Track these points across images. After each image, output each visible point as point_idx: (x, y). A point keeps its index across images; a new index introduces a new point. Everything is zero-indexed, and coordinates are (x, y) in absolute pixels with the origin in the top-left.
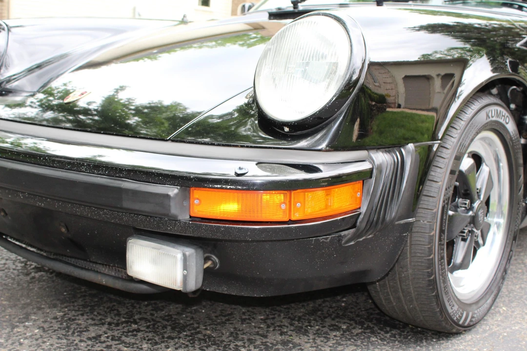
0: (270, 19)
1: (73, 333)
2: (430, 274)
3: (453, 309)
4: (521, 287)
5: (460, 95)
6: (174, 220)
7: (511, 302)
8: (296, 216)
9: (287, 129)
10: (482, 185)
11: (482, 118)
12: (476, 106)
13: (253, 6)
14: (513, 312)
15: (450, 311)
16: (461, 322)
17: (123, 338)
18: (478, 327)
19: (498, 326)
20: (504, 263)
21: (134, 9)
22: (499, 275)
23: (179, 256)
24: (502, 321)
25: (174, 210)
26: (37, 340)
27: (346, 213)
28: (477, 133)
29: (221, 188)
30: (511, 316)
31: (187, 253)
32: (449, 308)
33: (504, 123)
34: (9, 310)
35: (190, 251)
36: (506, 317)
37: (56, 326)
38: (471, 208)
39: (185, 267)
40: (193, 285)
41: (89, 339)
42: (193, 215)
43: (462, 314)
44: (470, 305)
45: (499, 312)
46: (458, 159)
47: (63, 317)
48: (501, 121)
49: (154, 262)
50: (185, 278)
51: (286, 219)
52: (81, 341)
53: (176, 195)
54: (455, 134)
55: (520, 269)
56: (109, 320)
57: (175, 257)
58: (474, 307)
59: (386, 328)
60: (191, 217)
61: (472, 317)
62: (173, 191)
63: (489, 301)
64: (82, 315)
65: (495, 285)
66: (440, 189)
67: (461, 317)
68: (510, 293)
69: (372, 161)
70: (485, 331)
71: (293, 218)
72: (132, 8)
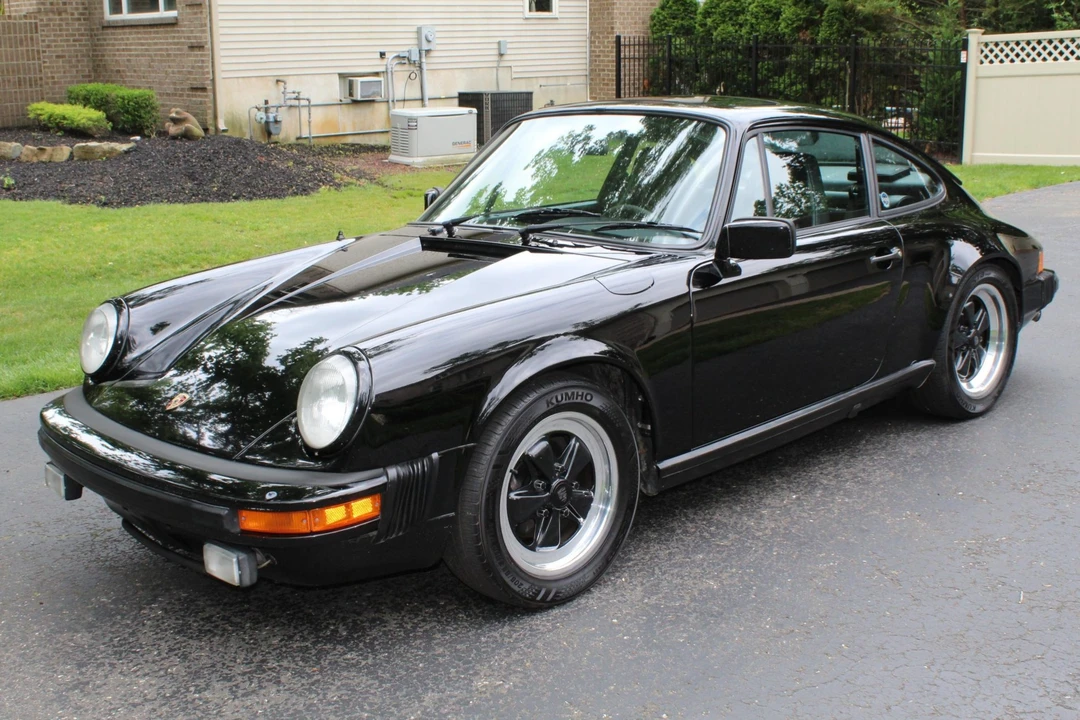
1: (191, 614)
3: (521, 588)
6: (228, 532)
8: (316, 529)
12: (531, 397)
14: (630, 583)
15: (516, 589)
16: (539, 598)
17: (233, 618)
19: (598, 598)
23: (235, 560)
24: (607, 594)
25: (227, 526)
26: (158, 621)
27: (364, 521)
28: (536, 422)
29: (256, 511)
30: (624, 587)
31: (240, 558)
32: (514, 587)
34: (141, 592)
35: (243, 556)
36: (616, 590)
37: (177, 607)
38: (547, 488)
39: (240, 569)
40: (247, 582)
41: (202, 619)
43: (539, 591)
44: (555, 581)
45: (615, 583)
47: (185, 598)
49: (221, 563)
50: (241, 577)
51: (309, 531)
52: (194, 622)
56: (225, 601)
57: (232, 560)
58: (561, 582)
60: (241, 530)
61: (559, 593)
62: (224, 511)
64: (204, 596)
67: (536, 594)
69: (386, 477)
71: (314, 530)
72: (415, 29)
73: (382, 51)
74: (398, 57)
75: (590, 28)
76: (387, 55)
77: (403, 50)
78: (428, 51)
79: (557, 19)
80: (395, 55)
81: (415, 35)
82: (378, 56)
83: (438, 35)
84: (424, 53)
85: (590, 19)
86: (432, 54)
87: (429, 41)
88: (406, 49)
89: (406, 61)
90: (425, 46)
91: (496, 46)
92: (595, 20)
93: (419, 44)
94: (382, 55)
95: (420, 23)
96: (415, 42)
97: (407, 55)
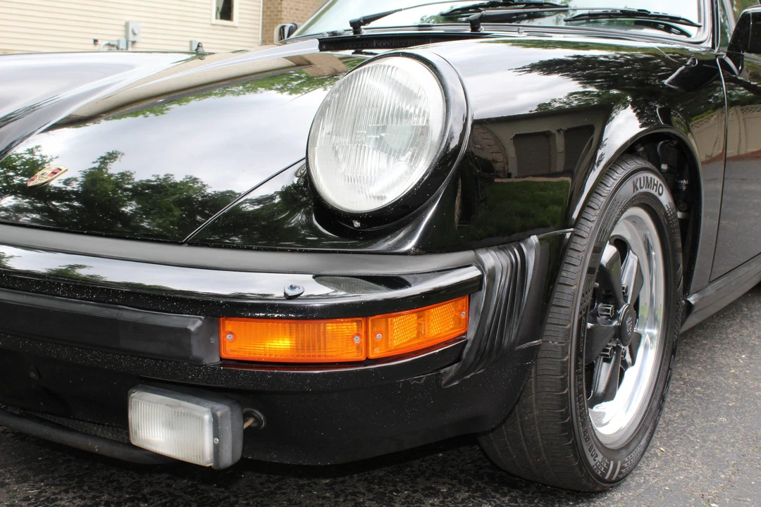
0: (321, 49)
2: (564, 416)
3: (596, 460)
4: (681, 415)
5: (600, 161)
6: (198, 362)
7: (670, 438)
8: (376, 353)
9: (357, 224)
10: (629, 282)
11: (628, 190)
12: (619, 174)
13: (296, 28)
14: (674, 453)
15: (592, 463)
16: (607, 477)
18: (628, 479)
19: (656, 475)
20: (661, 386)
21: (127, 25)
22: (655, 403)
23: (207, 417)
24: (660, 468)
25: (197, 351)
27: (446, 343)
28: (622, 212)
29: (266, 318)
30: (673, 460)
31: (219, 413)
32: (591, 460)
33: (656, 194)
35: (222, 409)
36: (666, 463)
38: (616, 316)
39: (216, 433)
40: (227, 459)
42: (224, 356)
43: (608, 465)
44: (618, 450)
45: (656, 454)
46: (598, 251)
48: (653, 192)
49: (170, 425)
50: (217, 449)
51: (362, 357)
53: (200, 328)
54: (593, 215)
55: (678, 388)
57: (201, 419)
58: (624, 453)
59: (502, 489)
60: (221, 359)
61: (622, 468)
62: (194, 323)
63: (643, 442)
65: (650, 418)
66: (574, 295)
67: (607, 470)
68: (668, 425)
69: (480, 265)
70: (639, 485)
71: (372, 356)
72: (124, 23)
73: (96, 38)
74: (109, 45)
75: (262, 37)
76: (99, 42)
77: (113, 40)
78: (134, 42)
79: (236, 27)
80: (107, 42)
81: (123, 28)
82: (92, 42)
83: (142, 30)
84: (130, 43)
85: (263, 30)
86: (137, 45)
87: (134, 34)
88: (116, 39)
89: (115, 48)
90: (132, 38)
91: (188, 44)
92: (266, 31)
93: (127, 37)
94: (96, 41)
95: (128, 19)
96: (123, 34)
97: (116, 43)
